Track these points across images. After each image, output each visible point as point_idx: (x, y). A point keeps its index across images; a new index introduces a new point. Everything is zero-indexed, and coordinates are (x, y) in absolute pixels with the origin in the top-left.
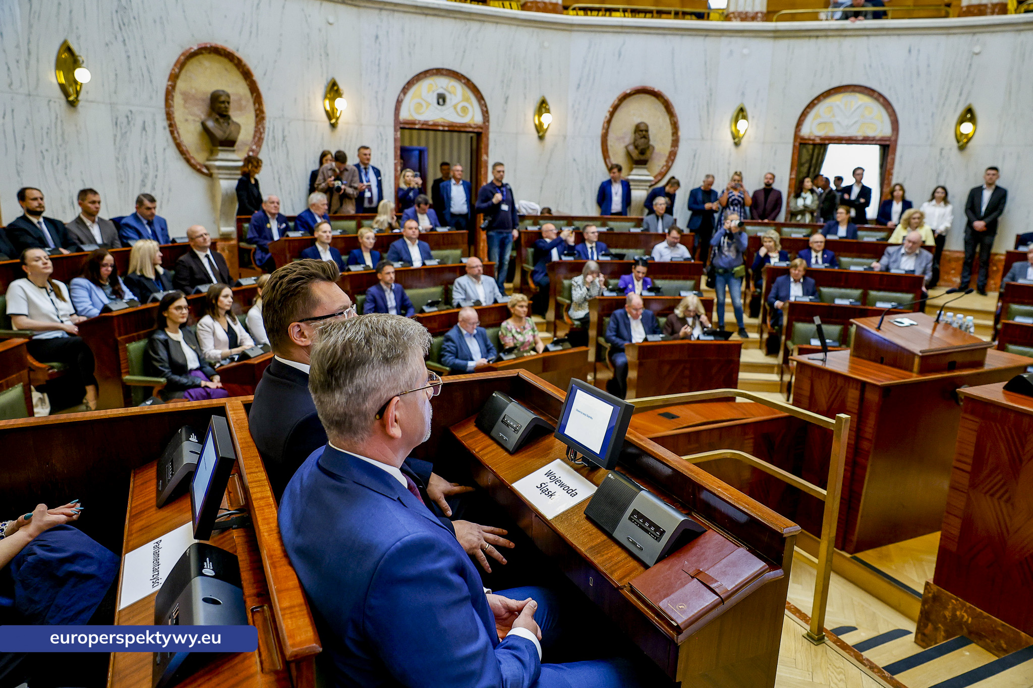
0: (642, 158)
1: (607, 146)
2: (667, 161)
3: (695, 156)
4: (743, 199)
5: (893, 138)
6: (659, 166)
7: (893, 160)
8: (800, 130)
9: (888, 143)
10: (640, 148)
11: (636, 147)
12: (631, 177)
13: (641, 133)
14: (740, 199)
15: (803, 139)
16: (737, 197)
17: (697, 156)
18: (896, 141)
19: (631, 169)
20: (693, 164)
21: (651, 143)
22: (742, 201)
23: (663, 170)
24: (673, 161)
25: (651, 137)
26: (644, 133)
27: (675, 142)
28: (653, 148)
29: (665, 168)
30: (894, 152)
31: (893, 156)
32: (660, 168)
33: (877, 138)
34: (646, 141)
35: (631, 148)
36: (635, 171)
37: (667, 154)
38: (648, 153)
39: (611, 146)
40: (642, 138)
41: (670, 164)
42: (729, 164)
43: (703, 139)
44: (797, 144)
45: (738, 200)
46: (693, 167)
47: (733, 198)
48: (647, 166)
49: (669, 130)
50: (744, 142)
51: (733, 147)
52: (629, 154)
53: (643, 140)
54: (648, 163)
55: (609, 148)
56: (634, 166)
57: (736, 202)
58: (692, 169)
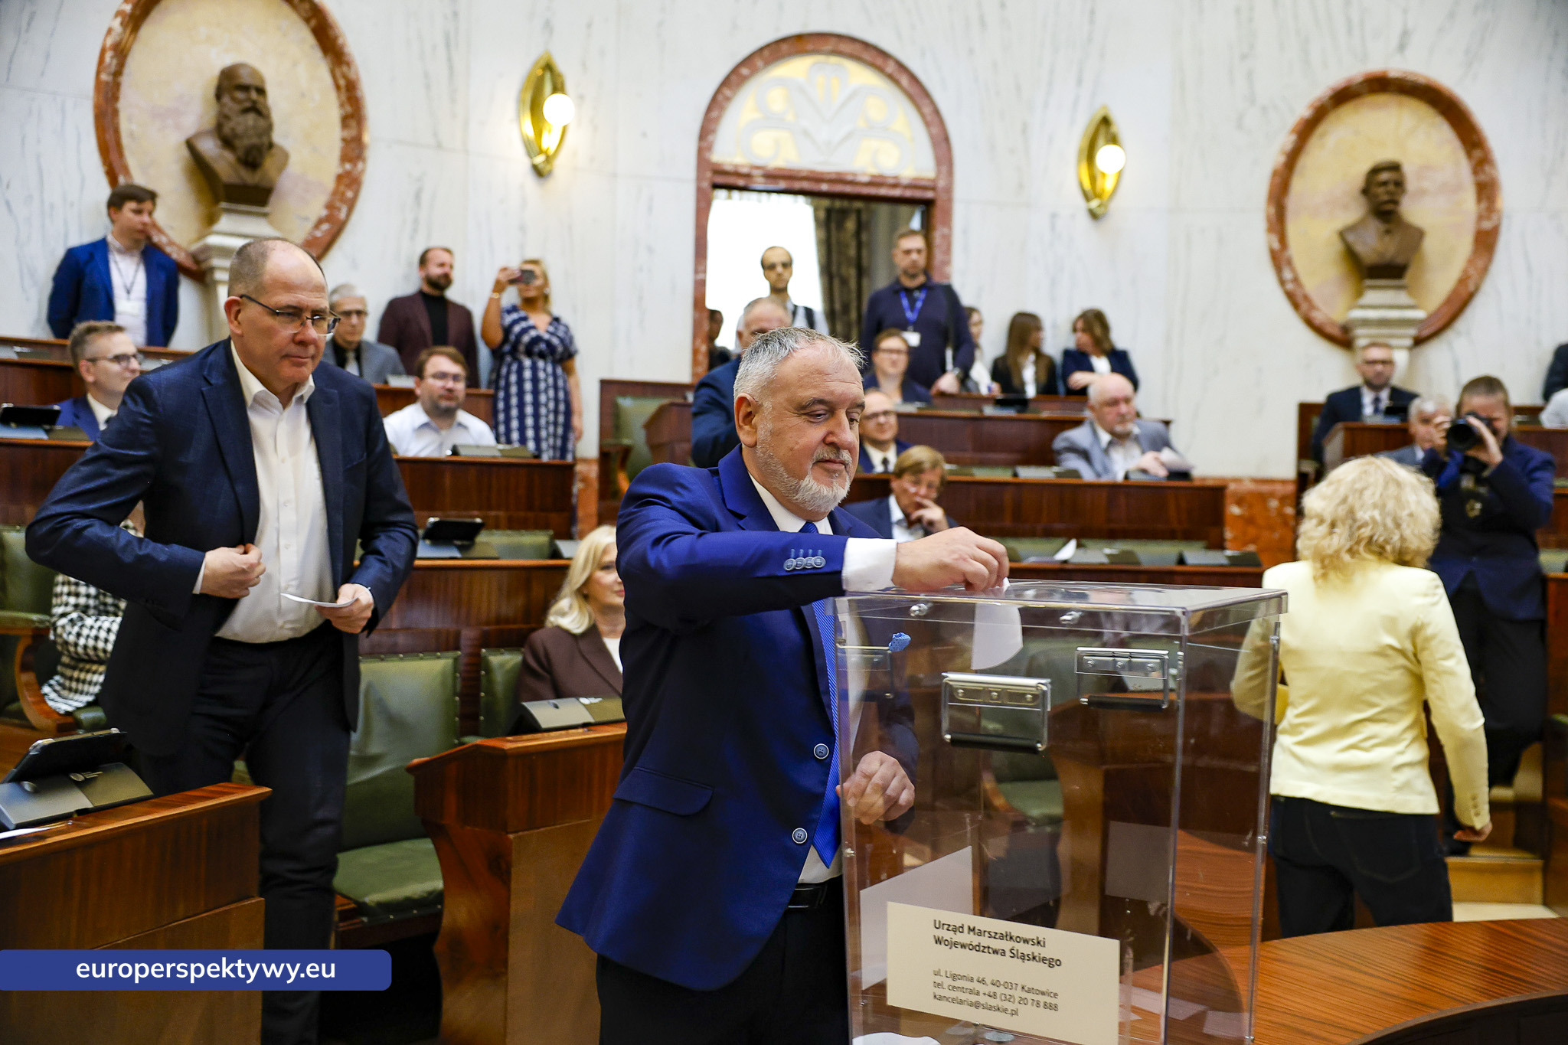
0: (249, 178)
1: (117, 131)
2: (330, 206)
3: (418, 196)
4: (562, 340)
5: (941, 184)
6: (306, 219)
7: (948, 239)
8: (710, 148)
9: (929, 195)
10: (242, 144)
11: (227, 142)
12: (213, 240)
13: (240, 95)
14: (555, 341)
15: (718, 171)
16: (546, 336)
17: (425, 197)
18: (949, 190)
19: (211, 220)
20: (416, 221)
21: (277, 137)
22: (560, 349)
23: (318, 234)
24: (351, 205)
25: (276, 116)
26: (254, 95)
27: (354, 150)
28: (286, 156)
29: (325, 227)
30: (948, 222)
31: (945, 230)
32: (309, 225)
33: (905, 182)
34: (262, 122)
35: (209, 147)
36: (225, 222)
37: (330, 184)
38: (269, 164)
39: (131, 135)
40: (246, 111)
41: (342, 215)
42: (523, 229)
43: (439, 146)
44: (706, 185)
45: (548, 343)
46: (415, 230)
47: (533, 333)
48: (266, 209)
49: (333, 110)
50: (560, 166)
51: (530, 179)
52: (199, 167)
53: (251, 119)
54: (273, 199)
55: (125, 141)
56: (223, 205)
57: (543, 346)
58: (412, 238)
